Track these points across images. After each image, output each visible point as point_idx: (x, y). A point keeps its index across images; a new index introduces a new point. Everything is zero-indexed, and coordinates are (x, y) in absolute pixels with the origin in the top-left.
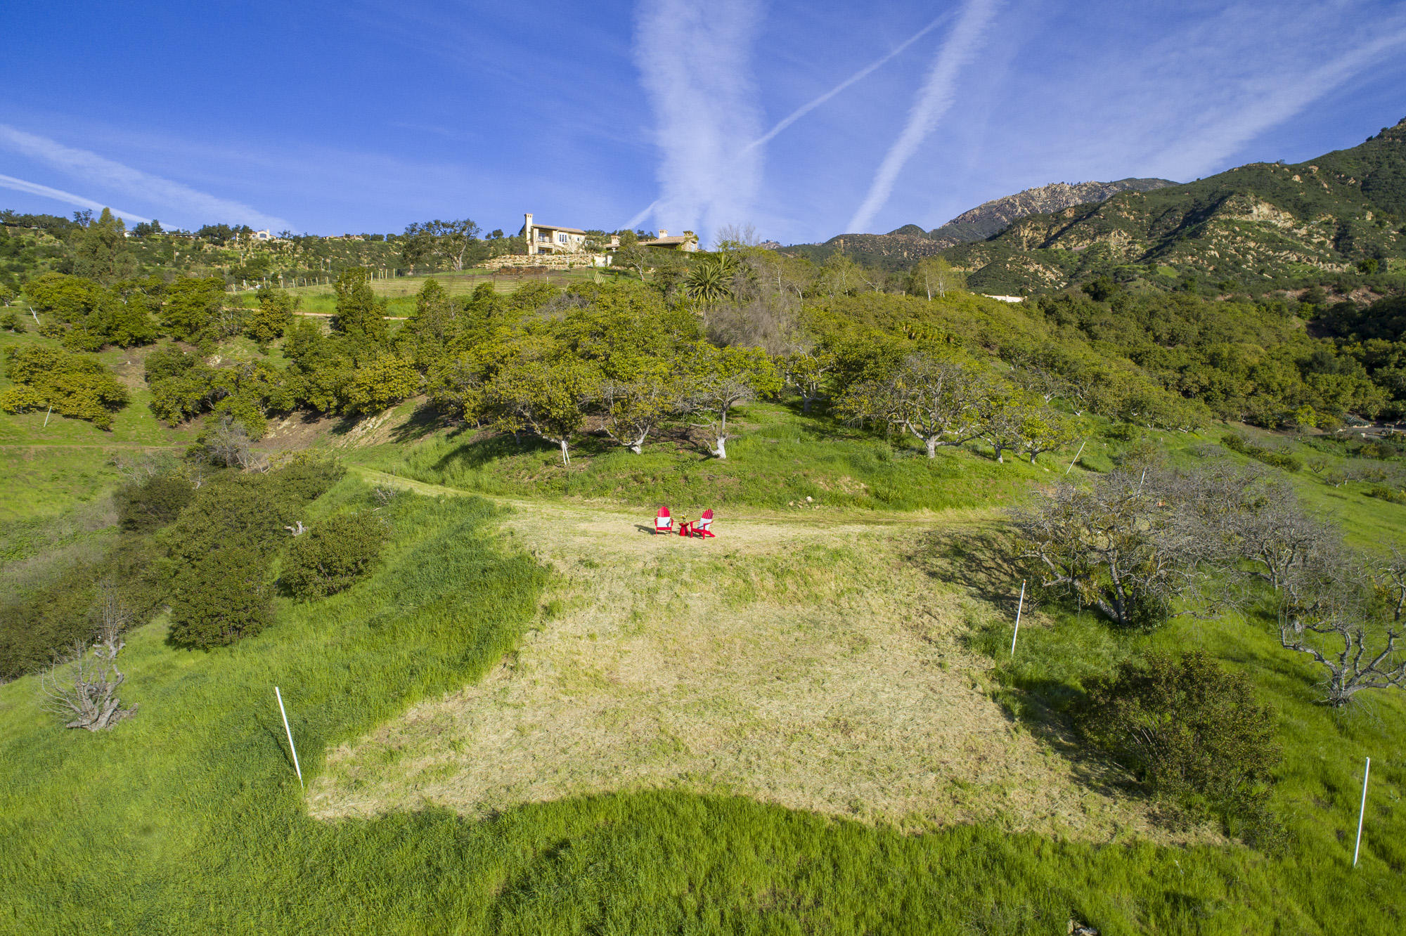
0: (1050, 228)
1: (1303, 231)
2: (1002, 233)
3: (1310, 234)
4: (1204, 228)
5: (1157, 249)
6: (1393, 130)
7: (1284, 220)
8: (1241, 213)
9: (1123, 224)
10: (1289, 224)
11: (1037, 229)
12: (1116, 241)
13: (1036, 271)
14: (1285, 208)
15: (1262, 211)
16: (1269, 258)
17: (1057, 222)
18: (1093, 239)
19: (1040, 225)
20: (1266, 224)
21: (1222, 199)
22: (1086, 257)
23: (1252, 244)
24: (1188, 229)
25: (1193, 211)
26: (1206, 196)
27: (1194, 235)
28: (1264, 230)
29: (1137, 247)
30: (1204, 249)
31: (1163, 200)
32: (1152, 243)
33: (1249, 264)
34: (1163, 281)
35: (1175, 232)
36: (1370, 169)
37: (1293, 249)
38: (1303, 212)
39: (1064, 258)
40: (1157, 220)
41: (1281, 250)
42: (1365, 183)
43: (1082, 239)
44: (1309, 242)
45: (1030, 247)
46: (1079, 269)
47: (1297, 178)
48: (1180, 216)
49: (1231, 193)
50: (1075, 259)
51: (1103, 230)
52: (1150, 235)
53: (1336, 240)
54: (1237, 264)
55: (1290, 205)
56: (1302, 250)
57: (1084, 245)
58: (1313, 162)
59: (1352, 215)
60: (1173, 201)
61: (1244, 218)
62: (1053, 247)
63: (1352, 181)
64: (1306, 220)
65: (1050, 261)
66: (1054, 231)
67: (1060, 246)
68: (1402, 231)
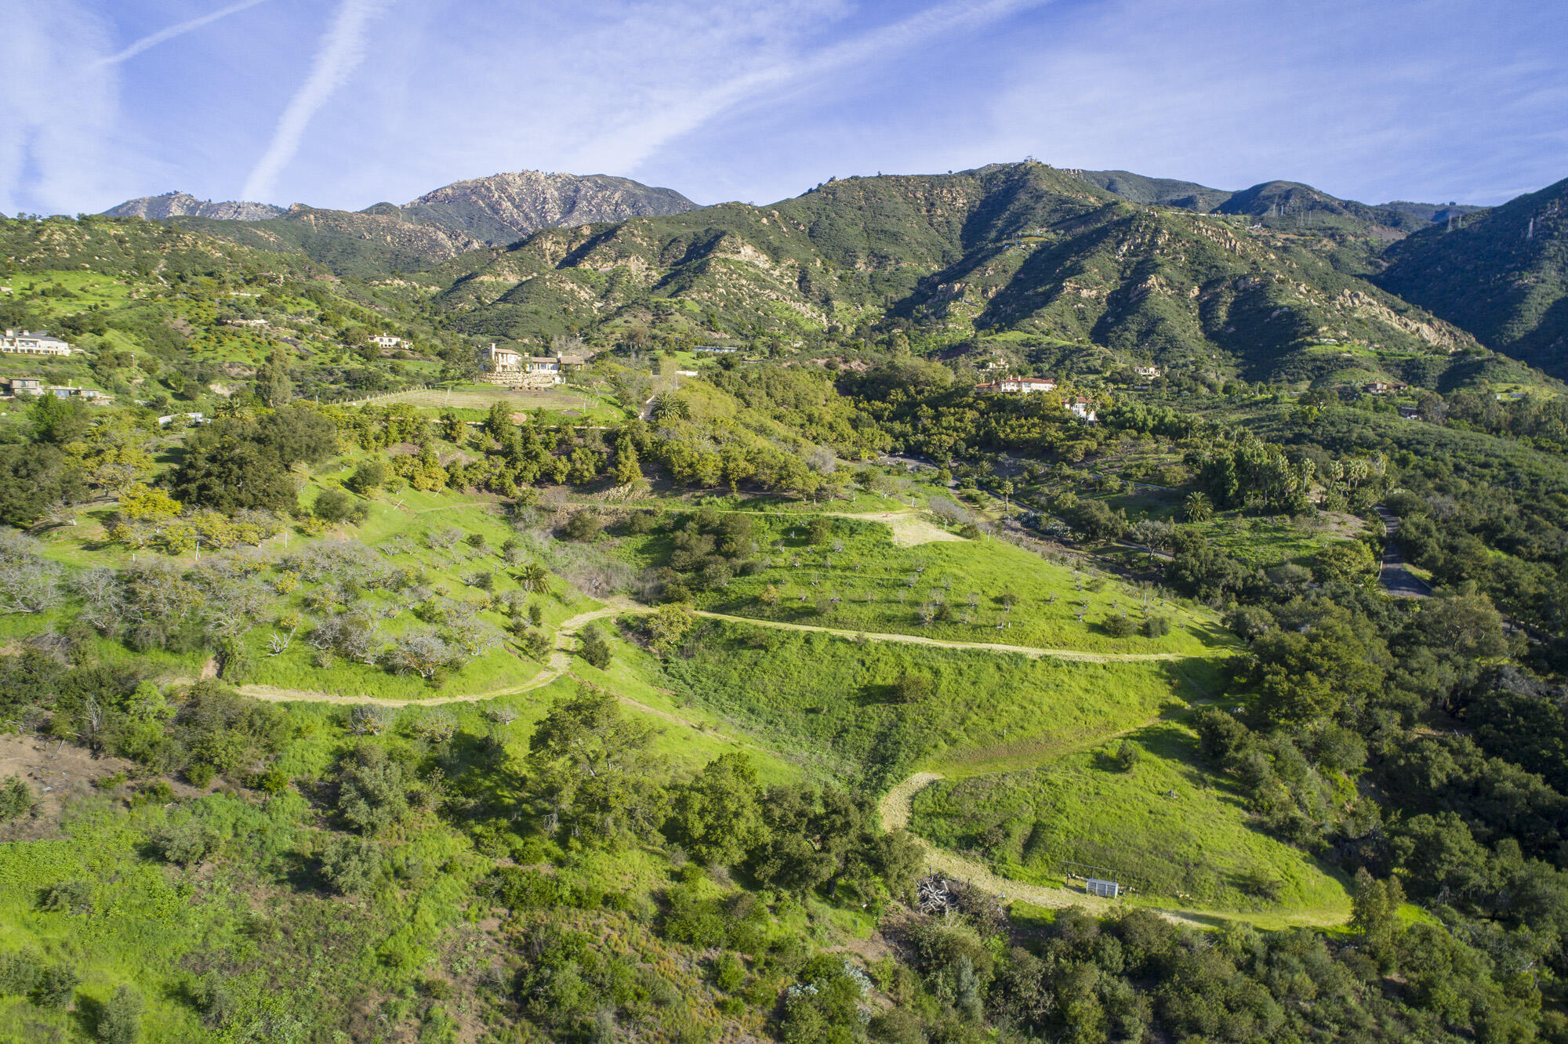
0: (570, 243)
1: (777, 273)
2: (523, 243)
3: (782, 276)
4: (707, 263)
5: (671, 276)
6: (826, 187)
7: (763, 261)
8: (733, 253)
9: (639, 250)
10: (767, 266)
11: (558, 243)
12: (636, 265)
13: (572, 290)
14: (763, 251)
15: (748, 252)
16: (757, 295)
17: (576, 237)
18: (615, 261)
19: (561, 239)
20: (750, 264)
21: (718, 237)
22: (613, 279)
23: (744, 282)
24: (695, 263)
25: (694, 244)
26: (701, 229)
28: (751, 269)
29: (654, 273)
30: (714, 286)
31: (666, 229)
32: (665, 270)
33: (747, 303)
34: (692, 316)
35: (683, 263)
36: (814, 218)
37: (773, 288)
38: (776, 254)
39: (593, 278)
40: (665, 249)
41: (764, 288)
42: (811, 231)
43: (605, 260)
44: (781, 282)
45: (553, 260)
46: (608, 291)
47: (765, 221)
48: (684, 247)
49: (724, 233)
50: (603, 279)
51: (622, 254)
52: (662, 262)
53: (800, 282)
54: (739, 301)
55: (764, 246)
56: (779, 290)
57: (607, 267)
58: (774, 206)
59: (807, 260)
60: (676, 233)
61: (736, 257)
62: (581, 267)
63: (802, 228)
64: (778, 262)
65: (583, 280)
66: (574, 247)
67: (588, 267)
68: (840, 277)
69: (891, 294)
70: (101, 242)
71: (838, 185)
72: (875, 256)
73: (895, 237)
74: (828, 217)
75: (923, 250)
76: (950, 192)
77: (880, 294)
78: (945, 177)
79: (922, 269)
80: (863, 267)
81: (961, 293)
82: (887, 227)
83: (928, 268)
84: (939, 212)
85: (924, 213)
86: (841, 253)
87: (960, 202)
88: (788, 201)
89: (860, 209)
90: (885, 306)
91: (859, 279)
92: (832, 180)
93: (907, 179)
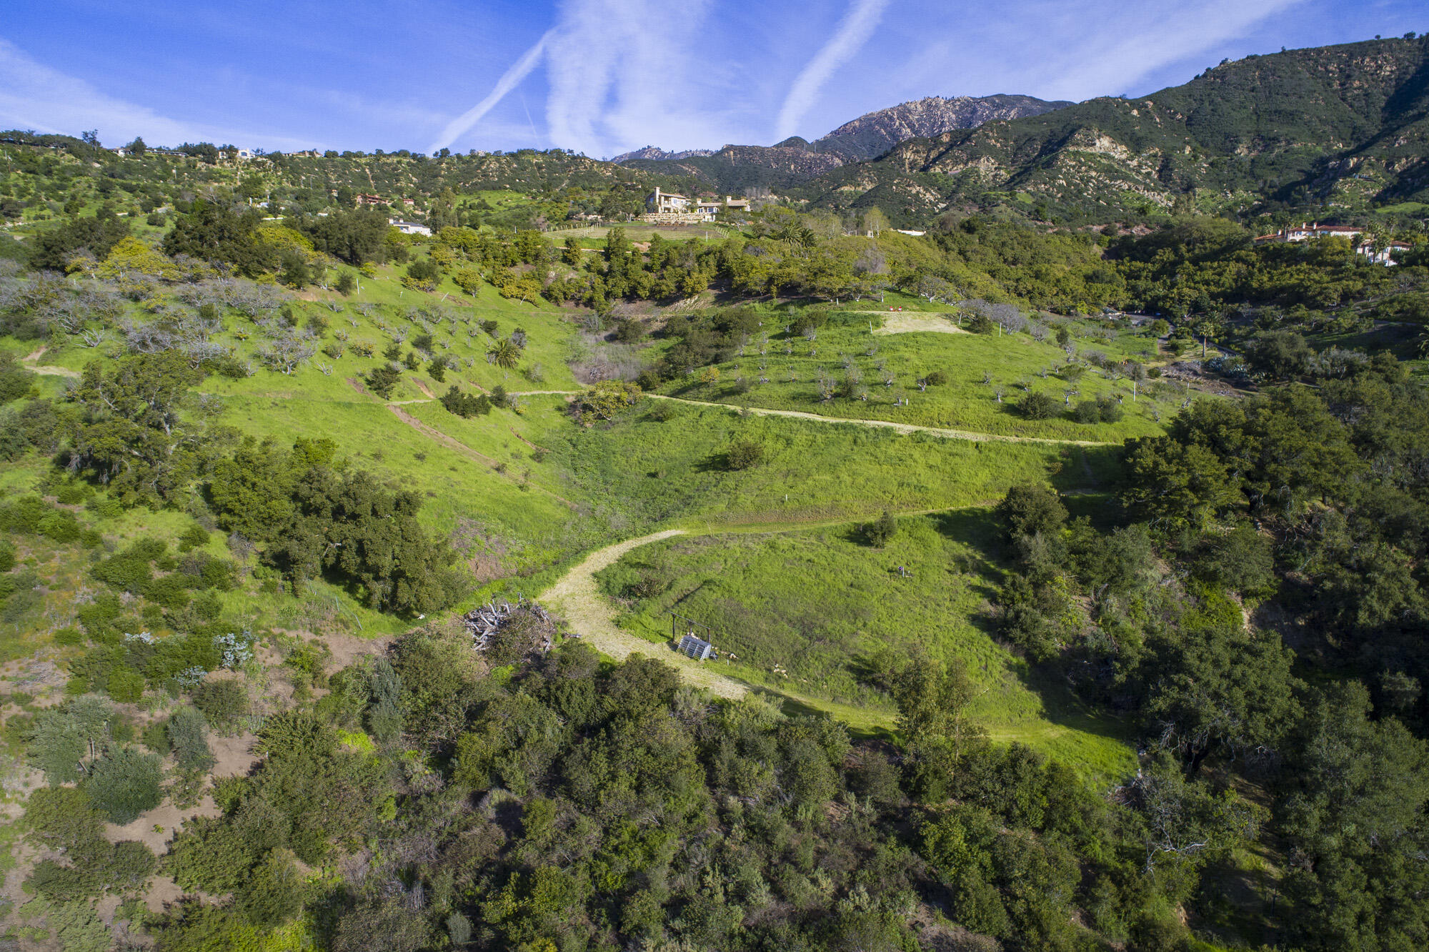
0: (929, 151)
1: (1135, 163)
2: (887, 155)
3: (1140, 166)
4: (1056, 158)
5: (1019, 175)
6: (1216, 70)
7: (1120, 152)
8: (1087, 145)
9: (992, 151)
10: (1124, 156)
11: (917, 152)
12: (985, 166)
13: (918, 192)
14: (1122, 142)
15: (1104, 143)
16: (1106, 186)
17: (935, 146)
18: (966, 164)
19: (920, 148)
20: (1106, 156)
21: (1073, 132)
22: (960, 180)
23: (1094, 174)
24: (1044, 159)
25: (1049, 142)
26: (1060, 128)
27: (1048, 165)
28: (1104, 161)
29: (1002, 172)
30: (1055, 178)
31: (1026, 129)
32: (1014, 169)
33: (1090, 192)
34: (1021, 207)
35: (1034, 160)
36: (1195, 105)
37: (1126, 178)
38: (1136, 144)
39: (941, 181)
40: (1020, 148)
41: (1116, 179)
42: (1190, 118)
43: (956, 163)
44: (1138, 173)
45: (911, 168)
46: (954, 192)
47: (1135, 112)
48: (1038, 145)
49: (1080, 127)
50: (951, 182)
51: (974, 157)
52: (1013, 162)
53: (1160, 171)
54: (1080, 192)
55: (1127, 138)
56: (1133, 180)
57: (959, 169)
58: (1149, 98)
59: (1174, 149)
60: (1032, 130)
61: (1089, 150)
62: (932, 171)
63: (1179, 117)
64: (1138, 153)
65: (930, 183)
66: (933, 155)
67: (938, 170)
68: (1212, 164)
69: (1273, 178)
70: (526, 168)
71: (1230, 67)
72: (1262, 138)
73: (1291, 117)
74: (1211, 102)
75: (1328, 128)
76: (1374, 59)
77: (1256, 178)
78: (1370, 43)
79: (1319, 149)
80: (1246, 151)
81: (1357, 168)
82: (1283, 106)
83: (1328, 148)
84: (1357, 84)
85: (1336, 86)
86: (1221, 138)
87: (1387, 70)
88: (1167, 90)
89: (1253, 90)
90: (1261, 191)
91: (1236, 165)
92: (1223, 62)
93: (1319, 51)
